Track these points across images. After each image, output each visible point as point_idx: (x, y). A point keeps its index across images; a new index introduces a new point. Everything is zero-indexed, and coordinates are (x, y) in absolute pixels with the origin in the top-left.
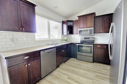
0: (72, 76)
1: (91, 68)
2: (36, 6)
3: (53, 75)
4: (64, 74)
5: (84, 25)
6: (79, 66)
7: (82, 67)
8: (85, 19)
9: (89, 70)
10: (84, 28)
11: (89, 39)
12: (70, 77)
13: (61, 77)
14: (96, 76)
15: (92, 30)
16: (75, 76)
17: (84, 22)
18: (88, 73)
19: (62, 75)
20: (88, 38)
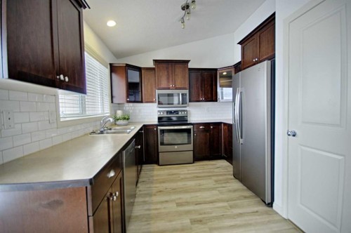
0: (180, 198)
1: (199, 173)
2: (85, 7)
3: (137, 216)
4: (162, 202)
5: (169, 82)
6: (174, 176)
7: (182, 176)
8: (170, 68)
9: (197, 177)
10: (169, 89)
11: (178, 114)
12: (180, 201)
13: (163, 211)
14: (216, 181)
15: (186, 94)
16: (186, 197)
17: (168, 75)
18: (202, 182)
19: (158, 206)
20: (175, 112)
